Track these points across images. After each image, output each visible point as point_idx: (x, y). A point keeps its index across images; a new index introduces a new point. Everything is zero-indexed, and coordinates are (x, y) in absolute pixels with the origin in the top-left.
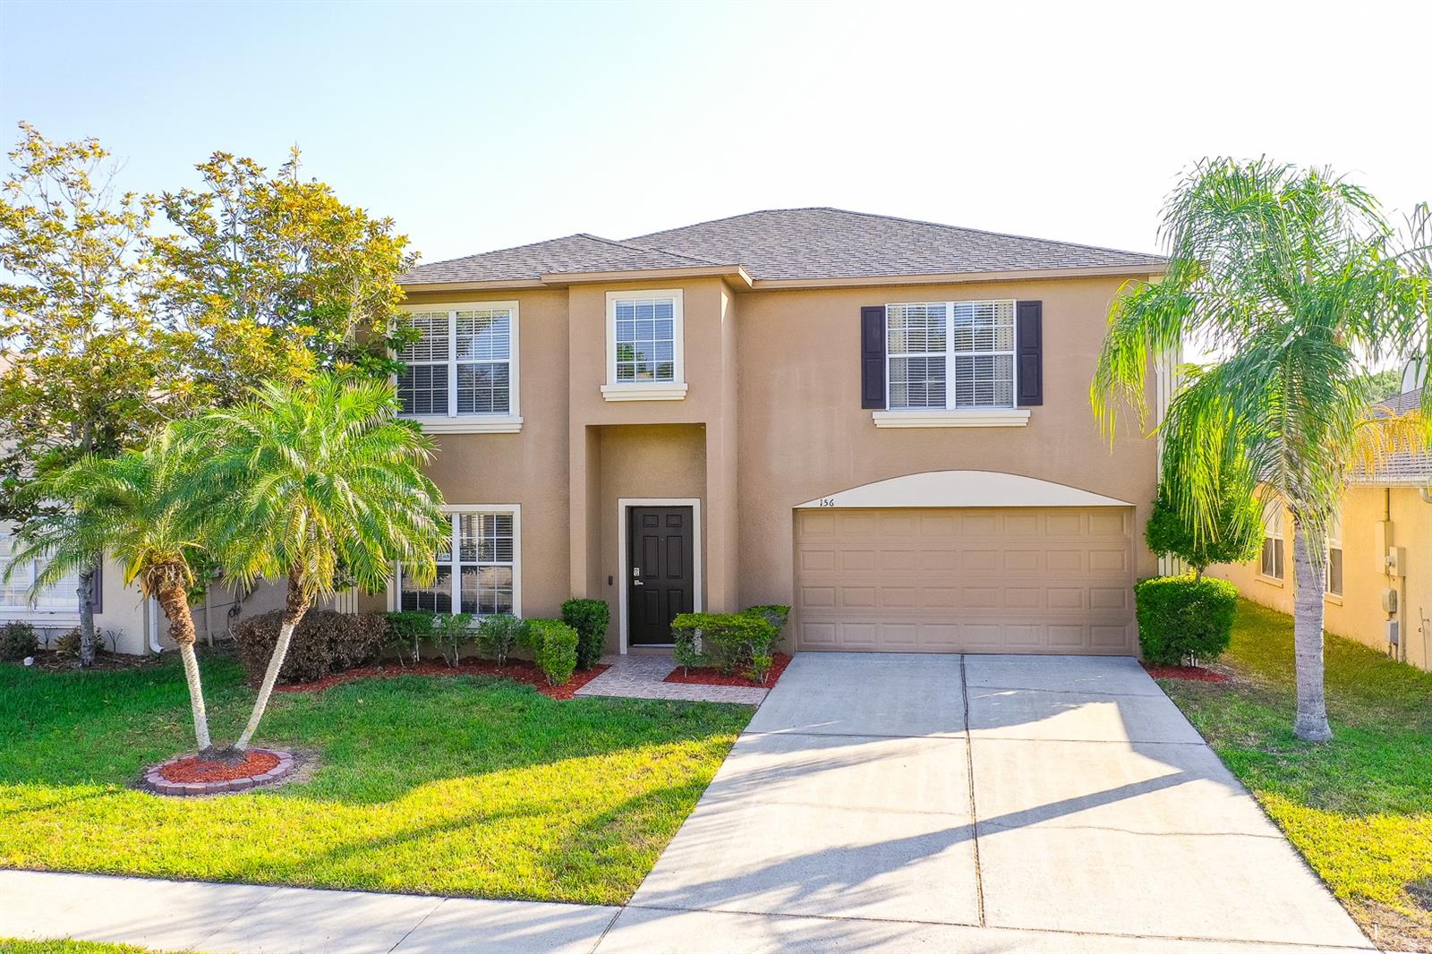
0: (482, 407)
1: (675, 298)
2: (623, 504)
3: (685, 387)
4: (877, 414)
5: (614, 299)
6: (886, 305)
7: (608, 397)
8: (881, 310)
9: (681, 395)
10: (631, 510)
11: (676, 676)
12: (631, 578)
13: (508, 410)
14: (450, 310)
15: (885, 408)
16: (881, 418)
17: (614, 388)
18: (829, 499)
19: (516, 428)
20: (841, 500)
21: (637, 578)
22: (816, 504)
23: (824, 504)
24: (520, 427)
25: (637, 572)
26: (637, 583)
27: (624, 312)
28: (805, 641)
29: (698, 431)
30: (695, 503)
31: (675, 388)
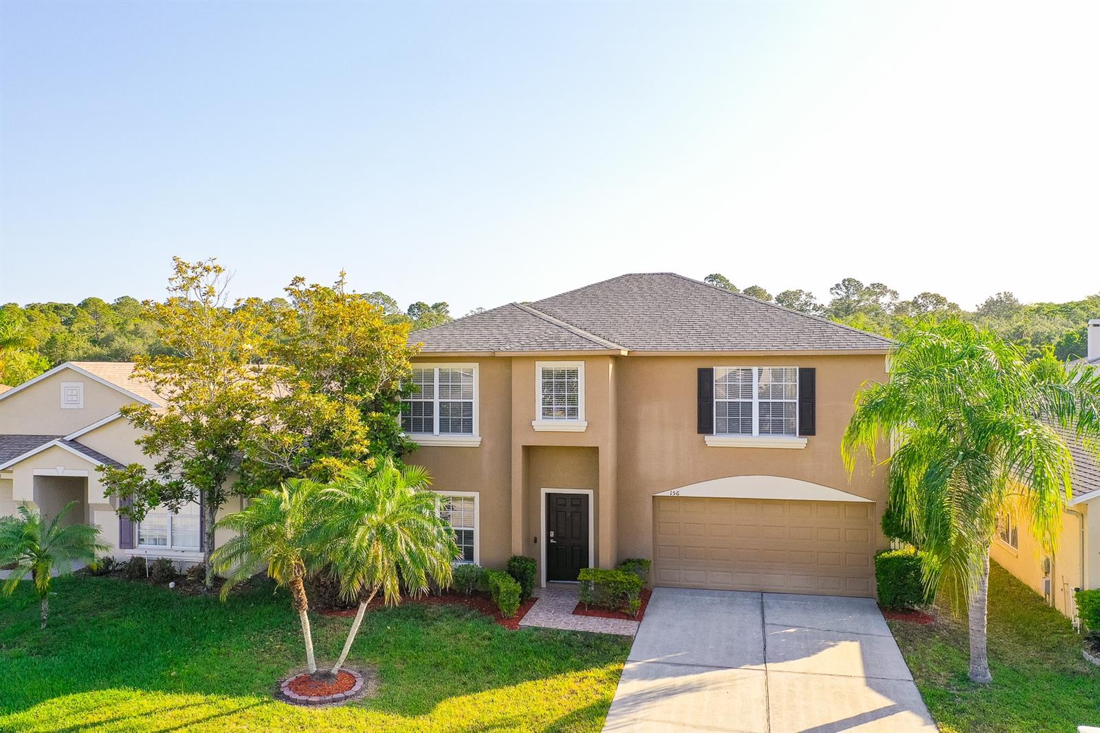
0: (455, 430)
1: (580, 366)
2: (544, 491)
3: (586, 424)
4: (708, 438)
5: (540, 366)
6: (714, 367)
7: (537, 429)
8: (711, 371)
9: (583, 429)
10: (548, 495)
11: (581, 610)
12: (548, 538)
13: (471, 432)
14: (436, 368)
15: (713, 433)
16: (712, 440)
17: (541, 424)
18: (676, 490)
19: (477, 444)
20: (684, 492)
21: (552, 538)
22: (667, 494)
23: (673, 494)
24: (479, 443)
25: (552, 534)
26: (552, 541)
27: (547, 374)
28: (660, 580)
29: (595, 450)
30: (590, 493)
31: (578, 424)
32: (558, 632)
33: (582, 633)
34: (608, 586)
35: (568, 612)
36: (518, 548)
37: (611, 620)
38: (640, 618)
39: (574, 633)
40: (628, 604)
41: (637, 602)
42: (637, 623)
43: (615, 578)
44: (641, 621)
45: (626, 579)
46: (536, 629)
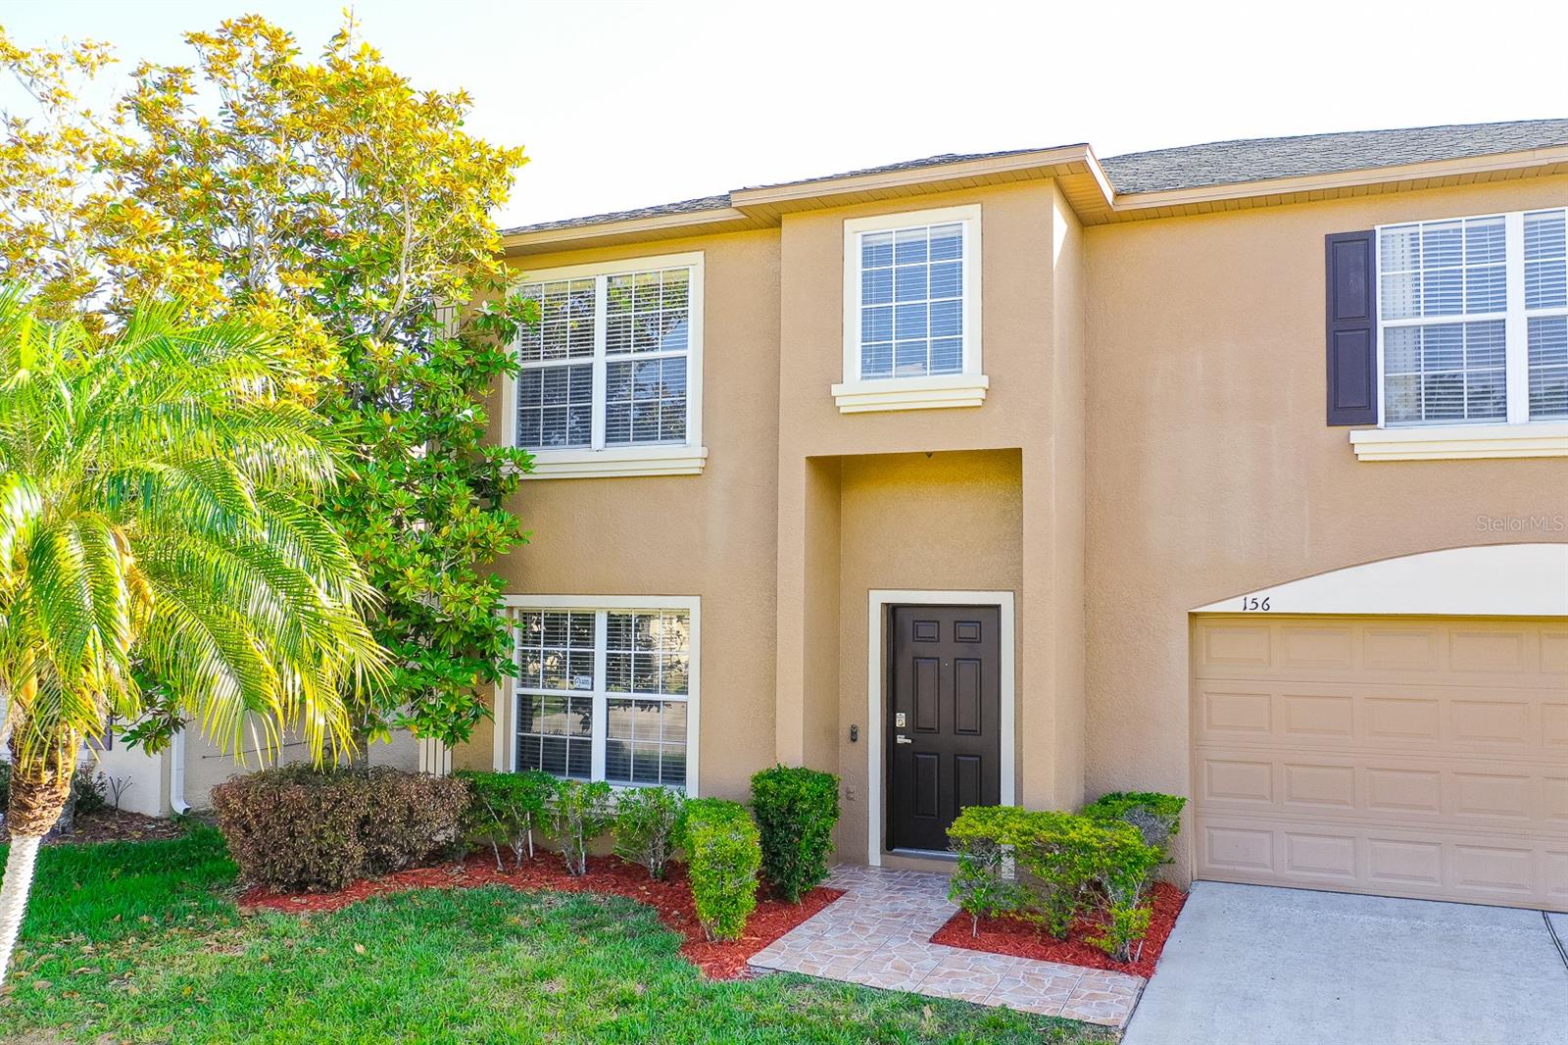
0: (645, 434)
1: (966, 220)
2: (878, 599)
3: (984, 381)
4: (1359, 436)
5: (858, 231)
6: (1378, 228)
7: (846, 404)
8: (1366, 239)
9: (975, 397)
10: (892, 611)
11: (955, 932)
12: (890, 731)
13: (683, 437)
14: (598, 275)
15: (1375, 422)
16: (1365, 441)
17: (855, 390)
18: (1261, 596)
19: (694, 466)
20: (1285, 599)
21: (902, 731)
22: (1234, 605)
23: (1250, 606)
24: (700, 463)
25: (901, 720)
26: (901, 739)
27: (874, 254)
28: (1212, 861)
29: (1010, 460)
30: (1005, 600)
31: (966, 384)
32: (861, 995)
33: (941, 1005)
34: (1044, 862)
35: (917, 935)
36: (792, 750)
37: (1049, 965)
38: (1145, 968)
39: (914, 1002)
40: (1108, 917)
41: (1136, 916)
42: (1137, 981)
43: (1063, 833)
44: (1148, 977)
45: (1101, 839)
46: (796, 981)
